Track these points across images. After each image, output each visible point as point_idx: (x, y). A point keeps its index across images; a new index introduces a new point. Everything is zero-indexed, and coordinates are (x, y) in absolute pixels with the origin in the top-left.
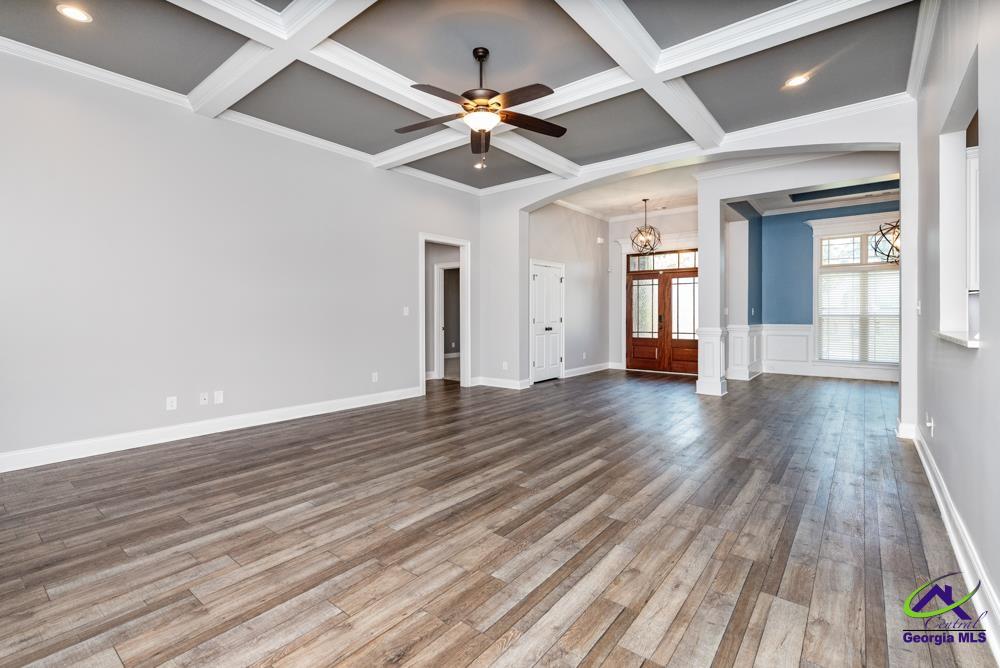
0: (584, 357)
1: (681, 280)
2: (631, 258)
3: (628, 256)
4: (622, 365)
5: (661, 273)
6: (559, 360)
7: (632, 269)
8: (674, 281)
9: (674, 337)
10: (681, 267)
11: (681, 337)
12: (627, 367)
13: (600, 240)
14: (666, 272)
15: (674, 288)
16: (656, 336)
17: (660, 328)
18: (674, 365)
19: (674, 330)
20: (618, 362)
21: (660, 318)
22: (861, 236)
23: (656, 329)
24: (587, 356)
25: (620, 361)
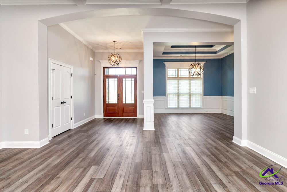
0: (84, 115)
1: (127, 79)
2: (105, 69)
3: (104, 68)
4: (102, 116)
5: (118, 76)
6: (70, 119)
7: (106, 74)
8: (124, 79)
9: (124, 102)
10: (126, 74)
11: (127, 102)
12: (104, 117)
13: (91, 59)
14: (120, 76)
15: (124, 82)
16: (116, 102)
17: (118, 99)
18: (124, 114)
19: (124, 100)
20: (100, 115)
21: (118, 95)
22: (177, 69)
23: (116, 100)
24: (85, 114)
25: (101, 114)
